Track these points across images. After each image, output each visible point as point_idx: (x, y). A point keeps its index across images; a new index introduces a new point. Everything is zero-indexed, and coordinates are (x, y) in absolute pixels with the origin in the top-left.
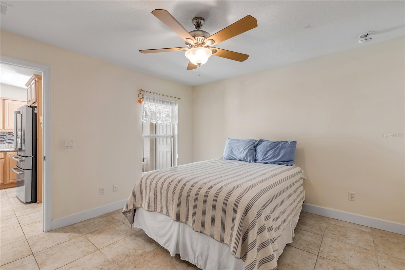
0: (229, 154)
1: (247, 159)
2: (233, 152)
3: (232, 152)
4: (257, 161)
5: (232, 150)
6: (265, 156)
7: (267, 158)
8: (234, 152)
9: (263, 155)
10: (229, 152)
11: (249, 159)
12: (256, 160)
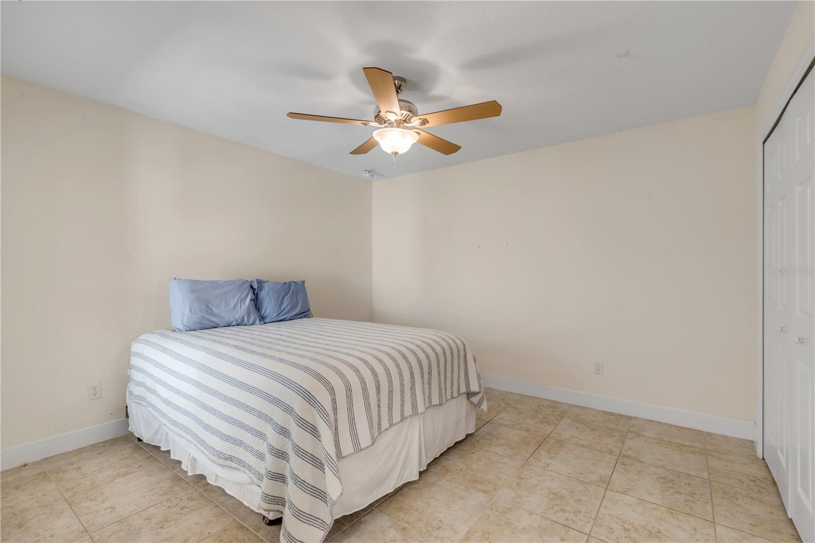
0: (202, 316)
1: (248, 320)
2: (211, 310)
3: (210, 312)
4: (267, 320)
5: (207, 306)
6: (281, 308)
7: (285, 311)
8: (215, 310)
9: (278, 307)
10: (200, 312)
11: (252, 318)
12: (262, 319)
